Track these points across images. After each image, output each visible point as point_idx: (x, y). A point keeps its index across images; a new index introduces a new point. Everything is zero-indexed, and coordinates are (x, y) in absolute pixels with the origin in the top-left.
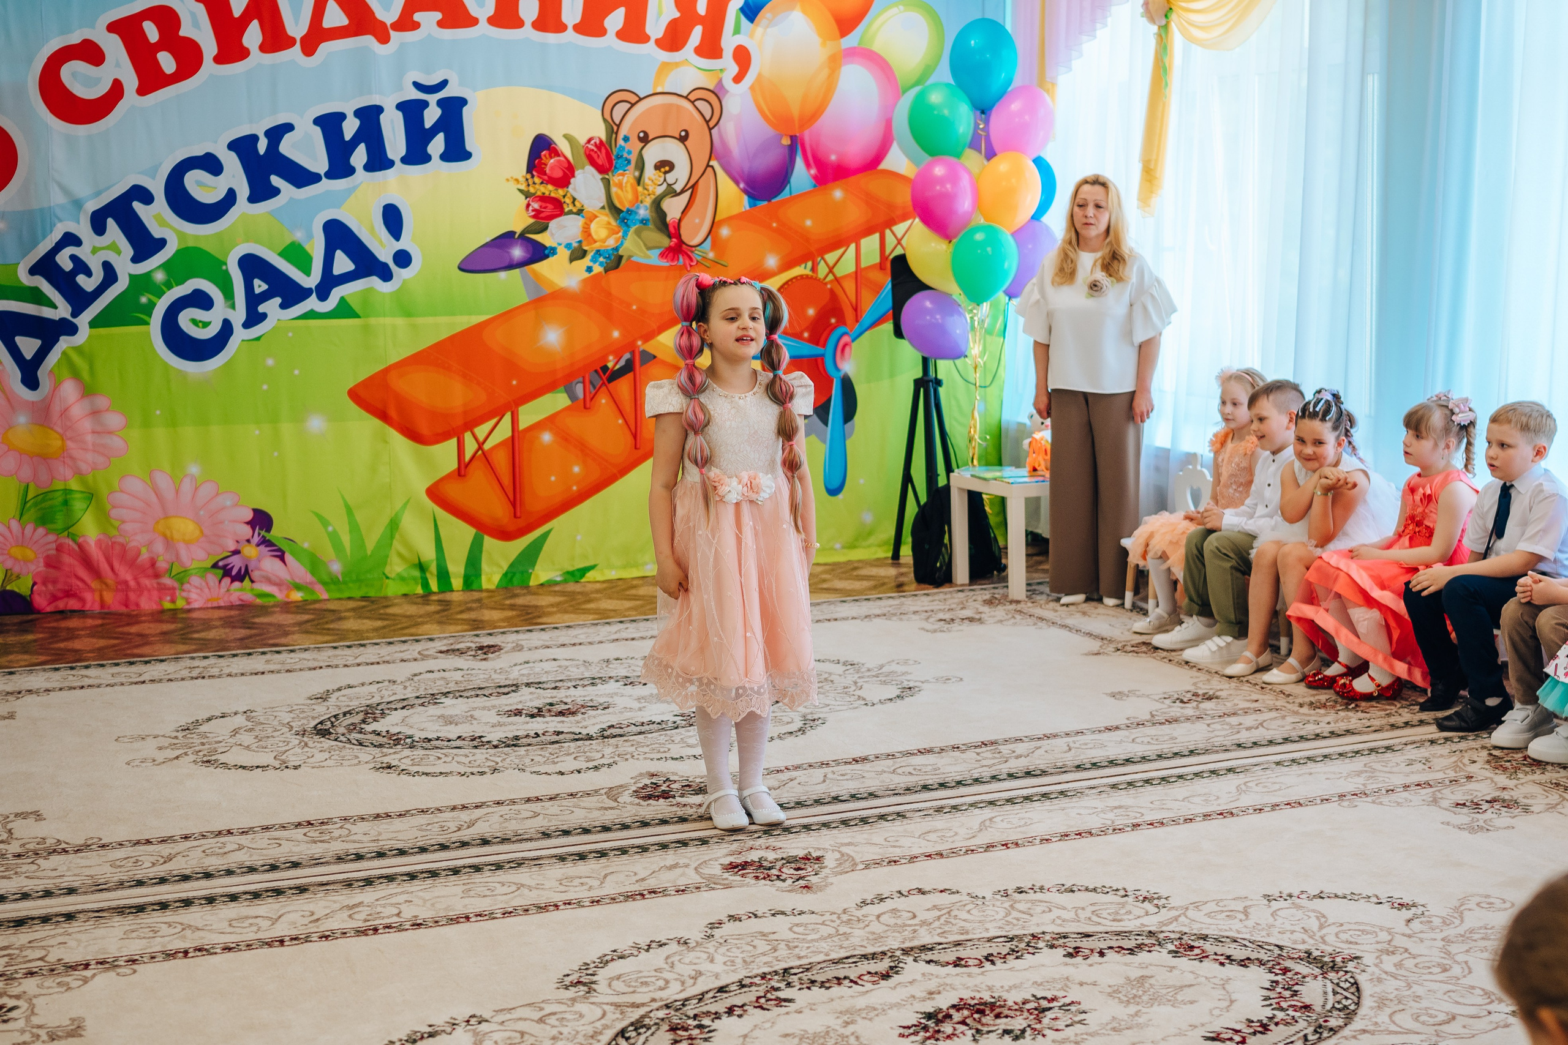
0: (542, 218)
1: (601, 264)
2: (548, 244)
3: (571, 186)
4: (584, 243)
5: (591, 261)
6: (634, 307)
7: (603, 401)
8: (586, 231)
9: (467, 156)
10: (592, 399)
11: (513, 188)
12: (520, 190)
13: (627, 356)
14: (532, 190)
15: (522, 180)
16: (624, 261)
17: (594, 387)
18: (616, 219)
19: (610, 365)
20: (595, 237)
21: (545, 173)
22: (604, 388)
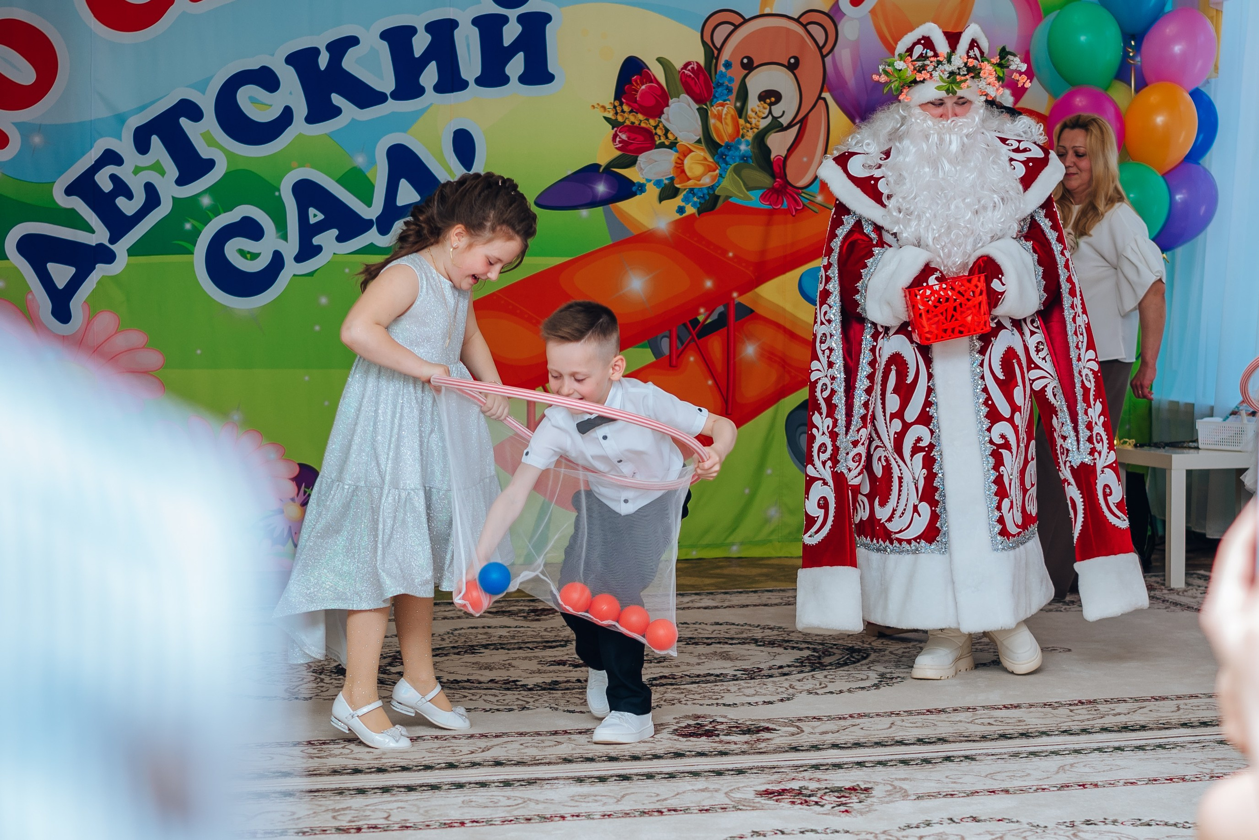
0: (631, 151)
1: (694, 205)
2: (635, 181)
3: (663, 119)
4: (676, 180)
5: (683, 201)
6: (731, 254)
7: (692, 359)
8: (680, 168)
9: (549, 78)
10: (679, 356)
11: (600, 114)
12: (606, 118)
13: (720, 309)
14: (620, 119)
15: (608, 106)
16: (720, 203)
17: (682, 343)
18: (713, 155)
19: (701, 318)
20: (689, 174)
21: (635, 101)
22: (692, 343)
